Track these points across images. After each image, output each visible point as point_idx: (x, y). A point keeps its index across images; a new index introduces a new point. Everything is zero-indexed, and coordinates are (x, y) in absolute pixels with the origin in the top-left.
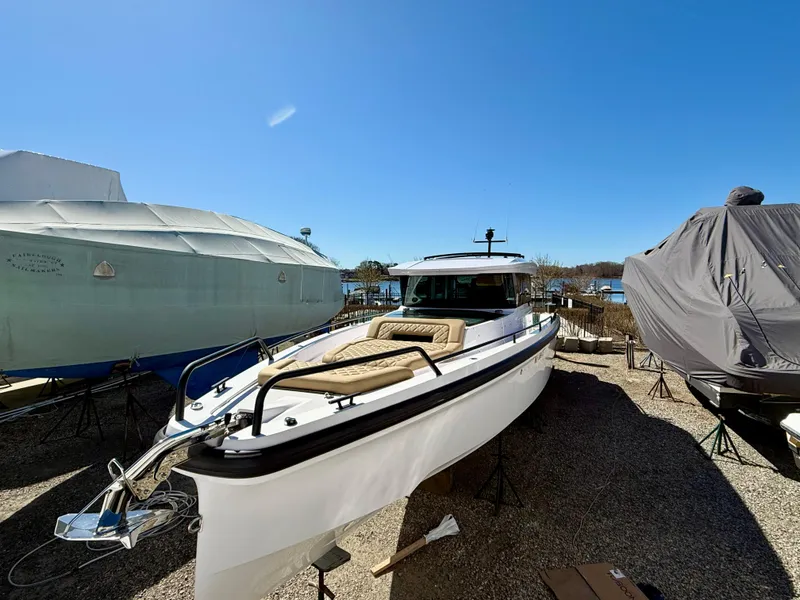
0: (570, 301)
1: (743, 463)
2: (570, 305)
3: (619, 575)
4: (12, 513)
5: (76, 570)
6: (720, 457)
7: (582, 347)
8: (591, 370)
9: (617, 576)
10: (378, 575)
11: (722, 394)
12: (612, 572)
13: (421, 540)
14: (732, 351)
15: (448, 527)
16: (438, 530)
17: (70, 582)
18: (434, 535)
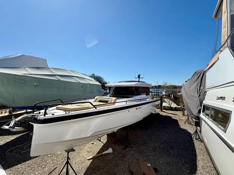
0: (172, 95)
1: (202, 142)
2: (172, 97)
3: (149, 165)
4: (10, 140)
5: (20, 153)
6: (196, 140)
7: (171, 109)
8: (171, 115)
9: (148, 165)
10: (88, 160)
11: (195, 122)
12: (148, 164)
13: (102, 153)
14: (197, 109)
15: (110, 151)
16: (107, 151)
17: (19, 155)
18: (106, 152)
